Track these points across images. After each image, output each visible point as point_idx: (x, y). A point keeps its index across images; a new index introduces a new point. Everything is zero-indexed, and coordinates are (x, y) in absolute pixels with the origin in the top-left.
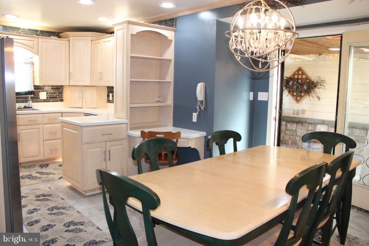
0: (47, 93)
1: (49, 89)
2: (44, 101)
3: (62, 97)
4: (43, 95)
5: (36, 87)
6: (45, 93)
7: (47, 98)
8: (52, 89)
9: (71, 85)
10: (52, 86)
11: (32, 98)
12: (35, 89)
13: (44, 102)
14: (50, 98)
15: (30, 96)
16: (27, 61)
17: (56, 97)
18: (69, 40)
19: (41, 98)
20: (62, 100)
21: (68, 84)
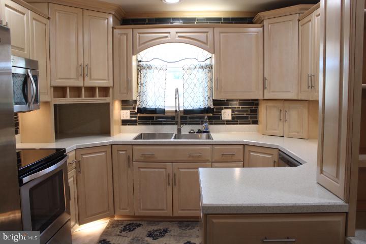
0: (233, 111)
1: (236, 104)
2: (228, 122)
3: (256, 118)
4: (227, 114)
5: (216, 102)
6: (230, 111)
7: (233, 118)
8: (240, 104)
9: (265, 98)
10: (240, 100)
11: (209, 117)
12: (214, 104)
13: (227, 124)
14: (237, 118)
15: (206, 116)
16: (203, 64)
17: (247, 118)
18: (263, 26)
19: (223, 119)
20: (255, 122)
21: (262, 98)
